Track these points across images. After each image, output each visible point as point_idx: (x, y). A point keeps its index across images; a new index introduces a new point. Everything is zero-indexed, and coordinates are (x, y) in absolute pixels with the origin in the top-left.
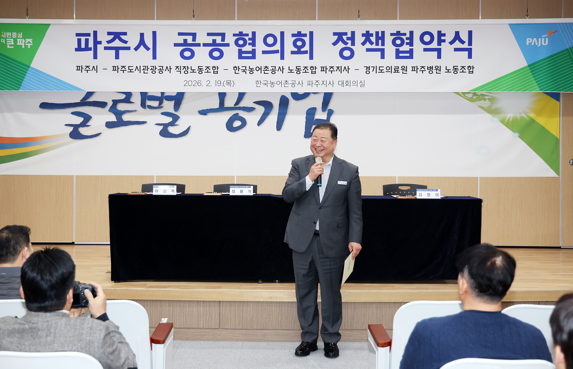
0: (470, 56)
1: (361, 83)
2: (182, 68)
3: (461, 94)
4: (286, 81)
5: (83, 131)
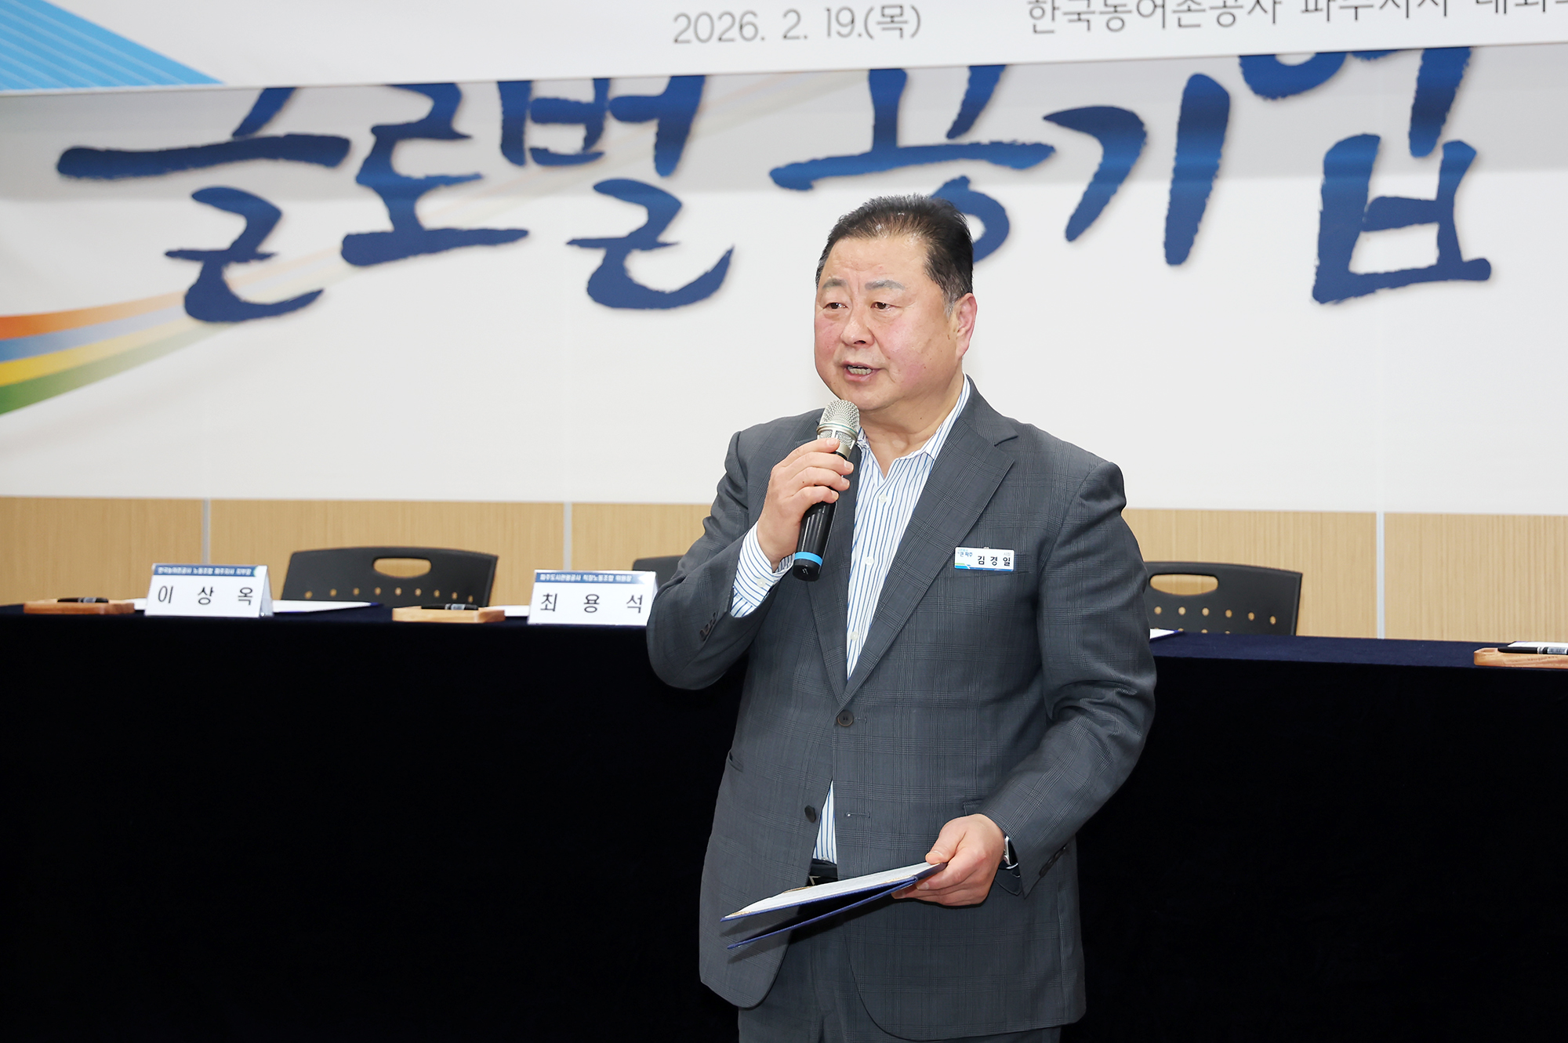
5: (244, 282)
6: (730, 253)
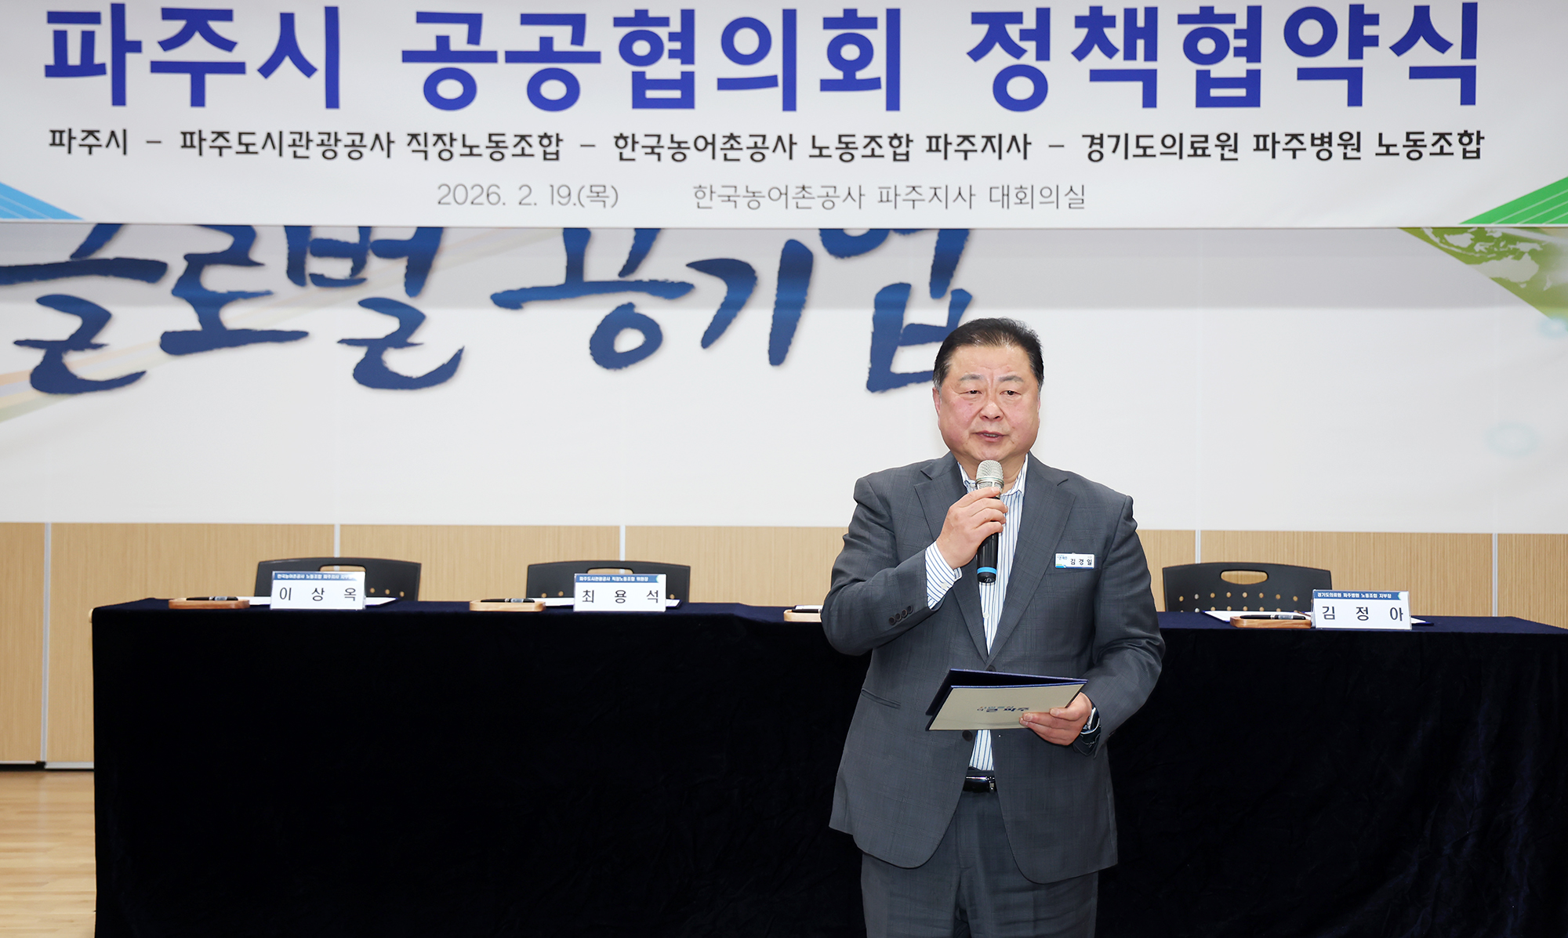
0: (1468, 97)
1: (1072, 195)
2: (432, 139)
3: (1432, 237)
4: (804, 188)
5: (79, 363)
6: (461, 351)
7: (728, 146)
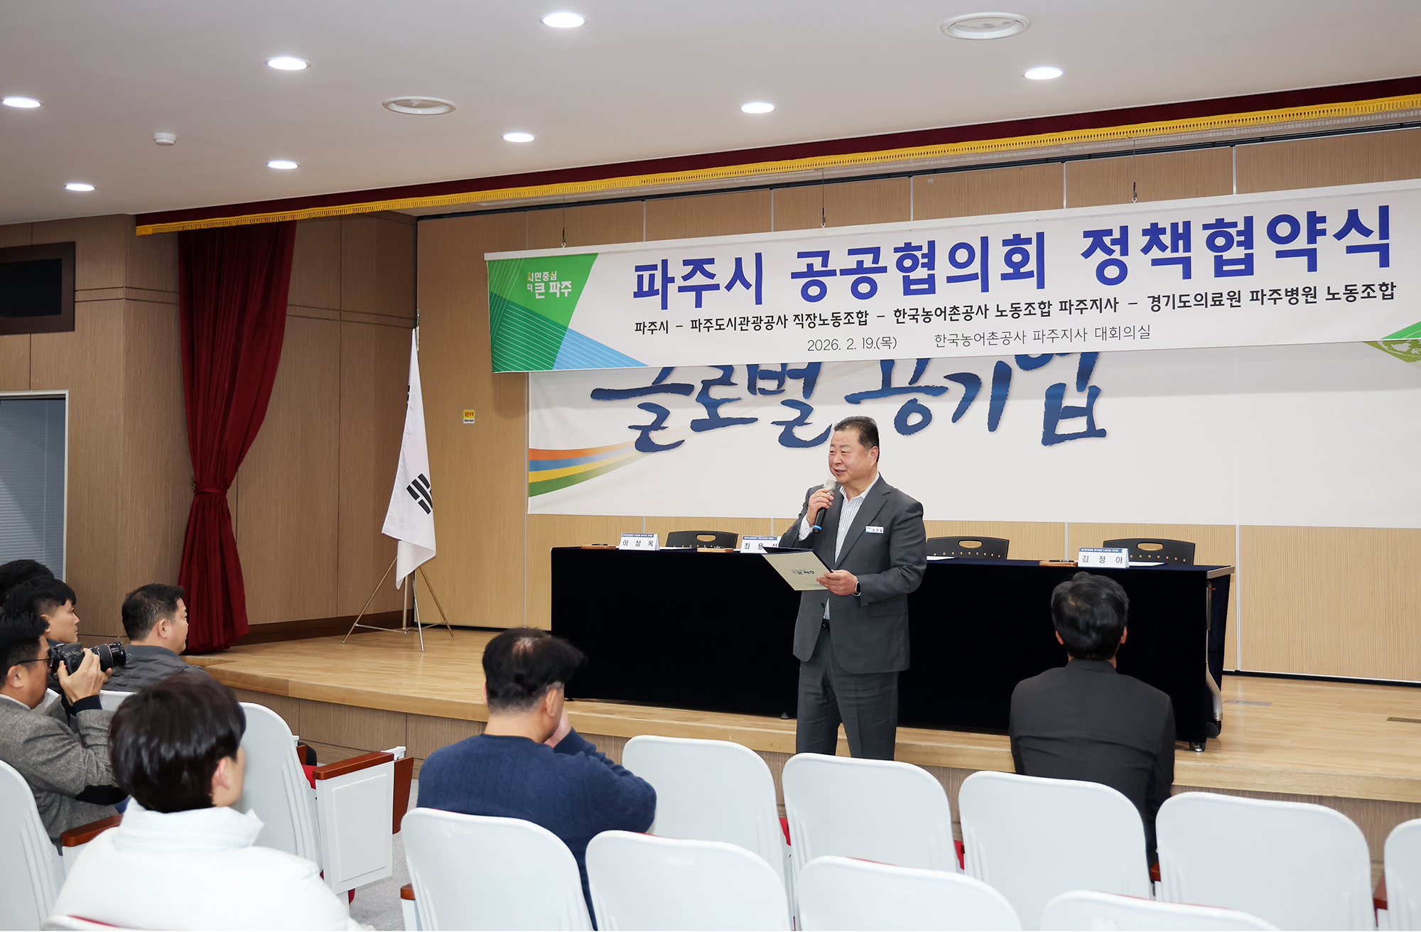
0: (1384, 262)
1: (1142, 331)
2: (805, 317)
3: (1383, 346)
4: (993, 334)
5: (656, 437)
7: (953, 313)
